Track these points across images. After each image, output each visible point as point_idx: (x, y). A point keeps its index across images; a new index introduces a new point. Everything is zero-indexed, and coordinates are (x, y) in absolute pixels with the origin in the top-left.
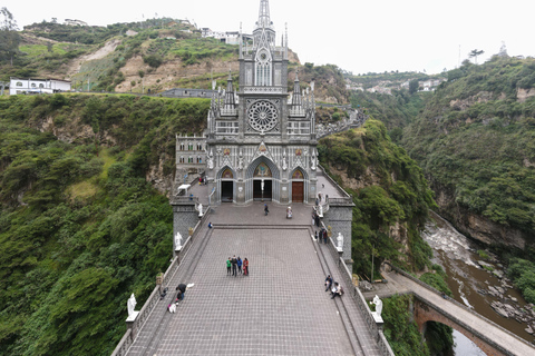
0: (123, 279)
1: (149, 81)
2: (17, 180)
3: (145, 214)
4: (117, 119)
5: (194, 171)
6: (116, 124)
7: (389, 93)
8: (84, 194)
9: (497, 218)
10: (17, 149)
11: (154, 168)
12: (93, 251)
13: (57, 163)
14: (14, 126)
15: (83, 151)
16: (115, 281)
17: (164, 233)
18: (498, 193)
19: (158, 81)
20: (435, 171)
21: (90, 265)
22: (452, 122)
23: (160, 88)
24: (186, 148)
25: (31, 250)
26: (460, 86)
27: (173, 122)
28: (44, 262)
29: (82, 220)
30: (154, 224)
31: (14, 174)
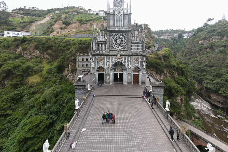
0: (51, 121)
1: (65, 32)
2: (5, 75)
3: (63, 90)
4: (50, 47)
5: (85, 70)
6: (50, 49)
7: (169, 39)
8: (35, 81)
9: (226, 95)
10: (5, 60)
11: (67, 69)
12: (38, 107)
13: (23, 67)
14: (4, 51)
15: (35, 62)
16: (48, 122)
17: (71, 99)
18: (225, 83)
19: (69, 31)
20: (193, 73)
21: (37, 114)
22: (200, 50)
23: (70, 34)
24: (81, 60)
25: (10, 107)
26: (204, 34)
27: (75, 48)
28: (16, 113)
29: (34, 93)
30: (67, 95)
31: (4, 71)
